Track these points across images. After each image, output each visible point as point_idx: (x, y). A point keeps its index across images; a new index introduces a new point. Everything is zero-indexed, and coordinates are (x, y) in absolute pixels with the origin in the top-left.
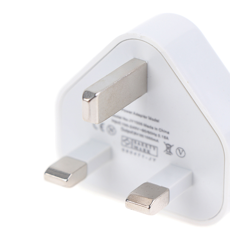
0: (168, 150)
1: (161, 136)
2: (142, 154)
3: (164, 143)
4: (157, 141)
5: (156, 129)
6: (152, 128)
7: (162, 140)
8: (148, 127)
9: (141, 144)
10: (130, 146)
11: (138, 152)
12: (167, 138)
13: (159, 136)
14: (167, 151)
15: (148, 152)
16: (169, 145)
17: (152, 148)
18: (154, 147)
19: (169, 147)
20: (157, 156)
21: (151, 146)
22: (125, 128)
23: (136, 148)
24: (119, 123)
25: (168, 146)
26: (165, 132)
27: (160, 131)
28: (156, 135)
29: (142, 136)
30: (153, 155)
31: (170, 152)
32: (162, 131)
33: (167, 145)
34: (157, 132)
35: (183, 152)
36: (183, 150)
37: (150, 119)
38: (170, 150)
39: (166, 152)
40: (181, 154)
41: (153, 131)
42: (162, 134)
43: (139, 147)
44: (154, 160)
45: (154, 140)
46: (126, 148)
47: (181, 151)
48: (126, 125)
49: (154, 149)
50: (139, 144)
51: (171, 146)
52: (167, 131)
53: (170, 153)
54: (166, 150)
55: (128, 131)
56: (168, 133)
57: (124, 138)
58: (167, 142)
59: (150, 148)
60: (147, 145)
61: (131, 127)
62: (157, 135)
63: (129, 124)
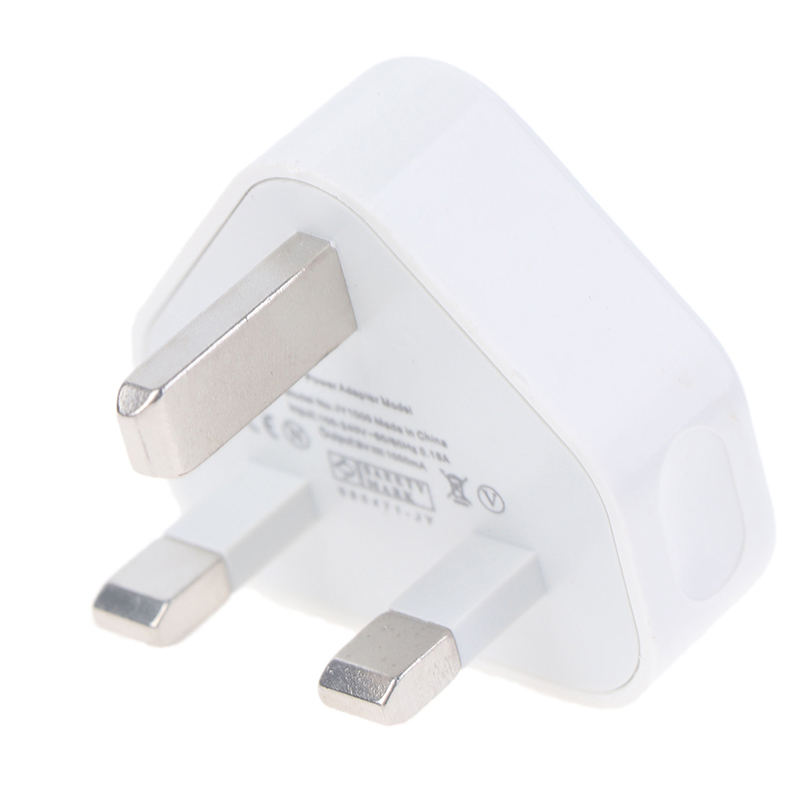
0: (458, 493)
1: (428, 453)
2: (393, 502)
3: (442, 471)
4: (422, 466)
5: (410, 433)
6: (400, 430)
7: (433, 464)
8: (387, 426)
9: (381, 473)
10: (355, 479)
11: (381, 498)
12: (446, 459)
13: (423, 451)
14: (456, 496)
15: (408, 499)
16: (454, 477)
17: (414, 485)
18: (421, 485)
19: (457, 484)
20: (433, 509)
21: (409, 480)
22: (331, 429)
23: (373, 486)
24: (310, 415)
25: (454, 481)
26: (436, 440)
27: (422, 439)
28: (414, 450)
29: (378, 451)
30: (423, 507)
31: (463, 497)
32: (427, 437)
33: (450, 477)
34: (416, 442)
35: (498, 498)
36: (496, 494)
37: (387, 403)
38: (462, 493)
39: (453, 497)
40: (492, 503)
41: (404, 438)
42: (428, 446)
43: (382, 483)
44: (430, 520)
45: (413, 463)
46: (348, 488)
47: (490, 495)
48: (331, 422)
49: (421, 489)
50: (377, 474)
51: (461, 482)
52: (441, 437)
53: (463, 501)
54: (453, 492)
55: (341, 440)
56: (444, 444)
57: (336, 459)
58: (449, 469)
59: (410, 486)
60: (398, 478)
61: (344, 426)
62: (418, 450)
63: (338, 417)
